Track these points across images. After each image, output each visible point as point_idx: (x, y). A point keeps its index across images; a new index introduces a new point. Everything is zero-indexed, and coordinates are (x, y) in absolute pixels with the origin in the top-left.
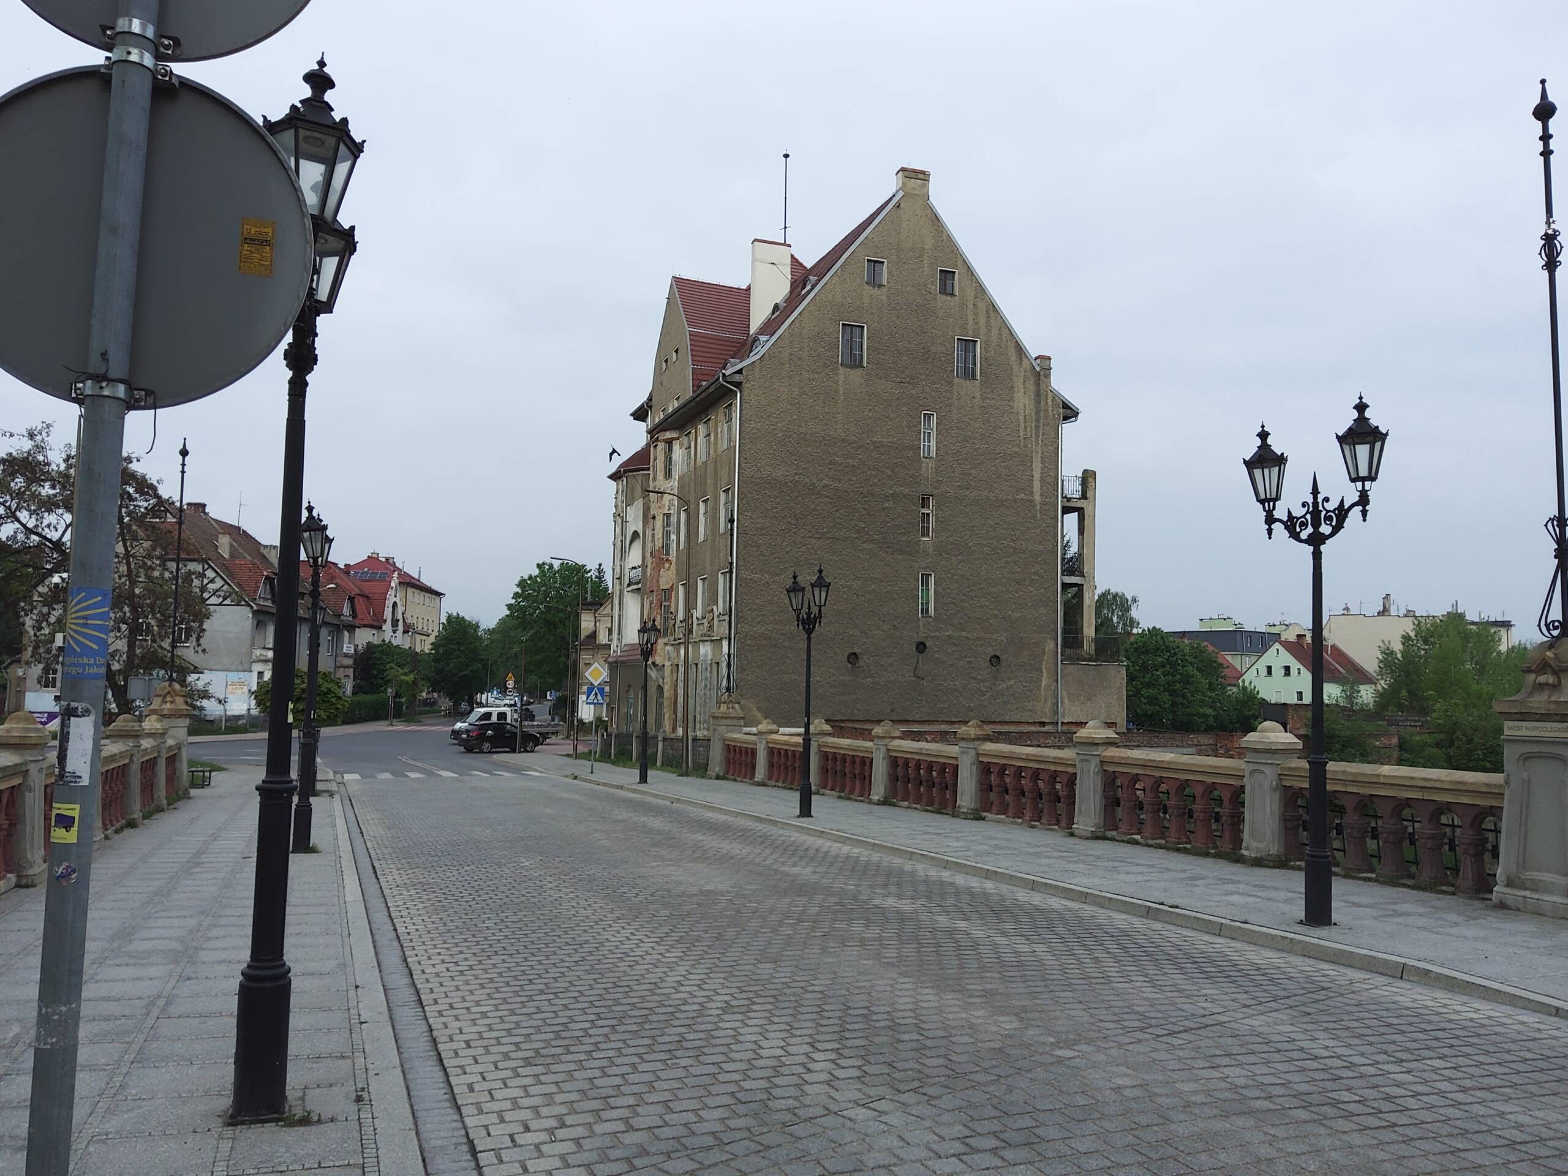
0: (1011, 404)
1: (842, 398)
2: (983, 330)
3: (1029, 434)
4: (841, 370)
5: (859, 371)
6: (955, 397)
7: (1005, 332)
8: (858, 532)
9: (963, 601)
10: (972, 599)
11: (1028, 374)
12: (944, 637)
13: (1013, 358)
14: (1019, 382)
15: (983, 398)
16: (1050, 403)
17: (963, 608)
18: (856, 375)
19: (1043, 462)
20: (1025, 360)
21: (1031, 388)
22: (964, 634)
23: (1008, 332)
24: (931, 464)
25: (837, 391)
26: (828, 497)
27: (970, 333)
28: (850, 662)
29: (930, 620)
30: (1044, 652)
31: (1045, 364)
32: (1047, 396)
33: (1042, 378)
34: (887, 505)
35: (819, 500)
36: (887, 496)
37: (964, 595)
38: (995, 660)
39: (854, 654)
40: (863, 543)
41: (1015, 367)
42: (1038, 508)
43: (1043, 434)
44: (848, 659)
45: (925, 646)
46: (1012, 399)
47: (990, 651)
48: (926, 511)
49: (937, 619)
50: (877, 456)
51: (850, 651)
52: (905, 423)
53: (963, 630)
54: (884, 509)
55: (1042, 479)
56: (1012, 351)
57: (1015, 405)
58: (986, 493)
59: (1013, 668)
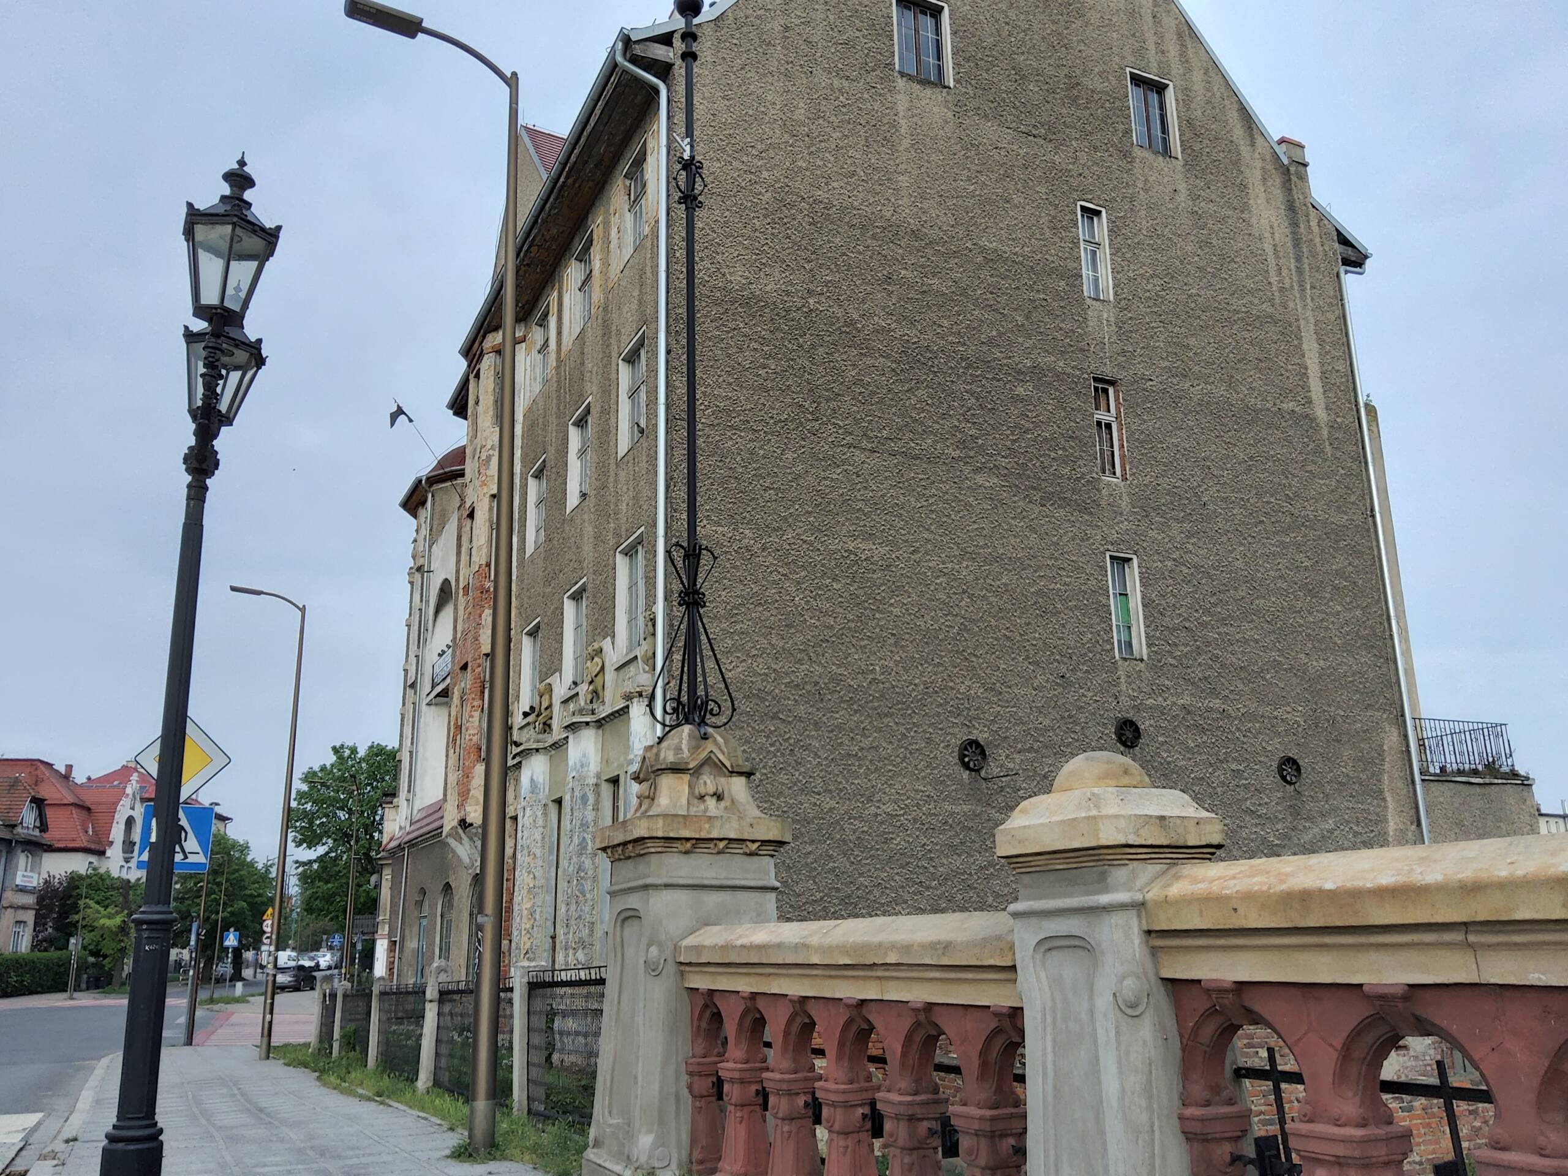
0: (1245, 216)
1: (906, 143)
2: (1176, 68)
3: (1287, 281)
4: (901, 83)
5: (939, 95)
6: (1140, 185)
7: (1216, 80)
8: (962, 444)
9: (1204, 625)
10: (1223, 621)
11: (1270, 167)
12: (1176, 711)
13: (1238, 132)
14: (1254, 177)
15: (1195, 198)
16: (1315, 229)
17: (1208, 644)
18: (933, 103)
19: (1321, 342)
20: (1260, 141)
21: (1278, 193)
22: (1216, 703)
23: (1222, 81)
24: (1108, 314)
25: (894, 125)
26: (888, 357)
27: (1154, 65)
28: (966, 766)
29: (1142, 665)
30: (1381, 754)
31: (1296, 155)
32: (1307, 216)
33: (1294, 178)
34: (1020, 390)
35: (869, 361)
36: (1019, 372)
37: (1207, 612)
38: (1289, 770)
39: (974, 744)
40: (977, 471)
41: (1245, 150)
42: (1325, 433)
43: (1313, 287)
44: (962, 757)
45: (1137, 730)
46: (1245, 208)
47: (1278, 747)
48: (1101, 416)
49: (1156, 665)
50: (990, 280)
51: (963, 736)
52: (1045, 219)
53: (1214, 693)
54: (1017, 399)
55: (1324, 375)
56: (1233, 115)
57: (1254, 221)
58: (1222, 390)
59: (1327, 789)
